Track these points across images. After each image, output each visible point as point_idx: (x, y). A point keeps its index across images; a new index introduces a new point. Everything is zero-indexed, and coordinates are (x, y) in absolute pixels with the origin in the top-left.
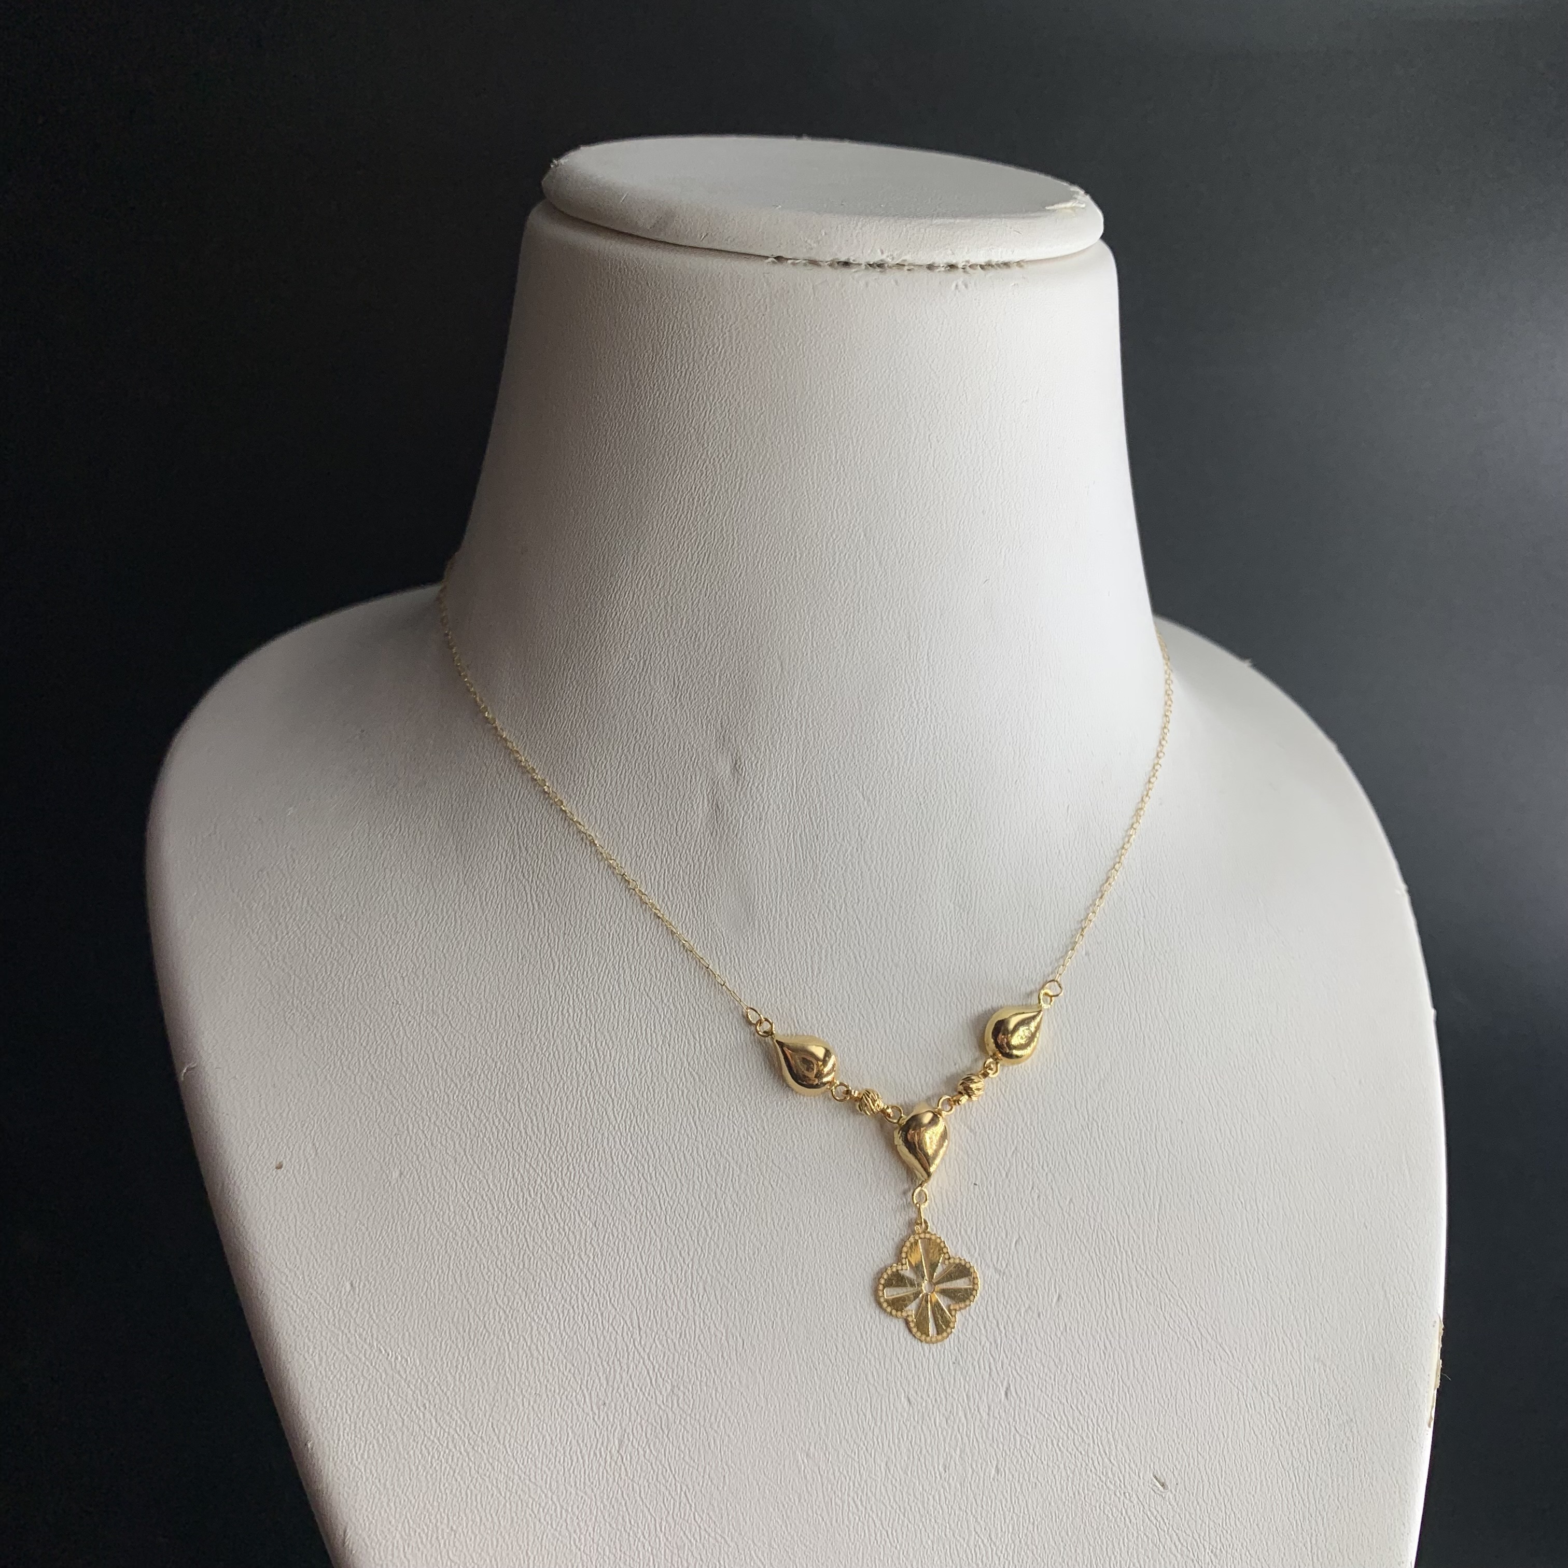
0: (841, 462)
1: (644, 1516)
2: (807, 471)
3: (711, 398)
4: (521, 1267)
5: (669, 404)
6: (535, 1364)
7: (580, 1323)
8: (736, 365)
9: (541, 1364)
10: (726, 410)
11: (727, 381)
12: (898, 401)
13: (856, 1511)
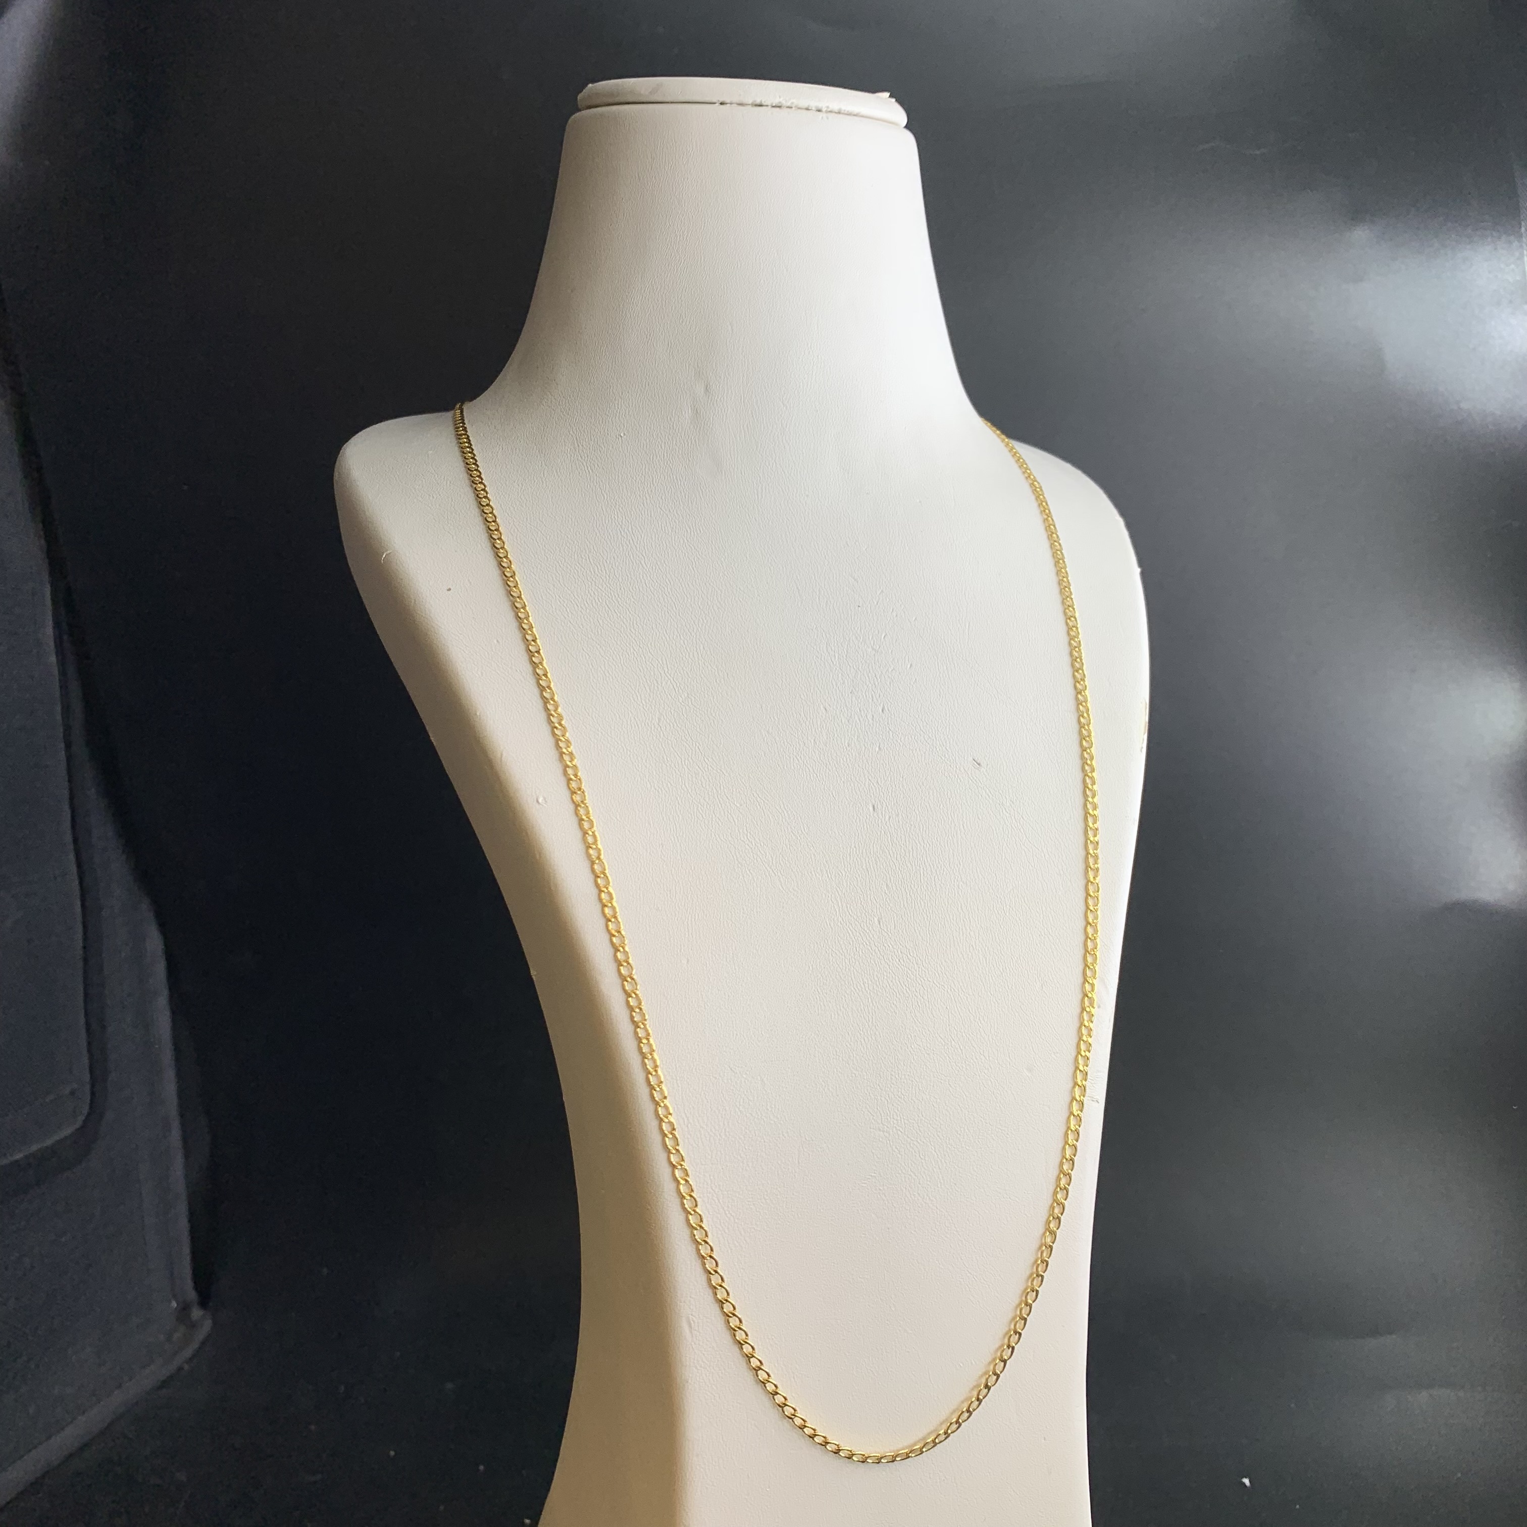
1: (675, 756)
4: (596, 633)
6: (608, 679)
7: (632, 661)
9: (611, 680)
13: (797, 762)
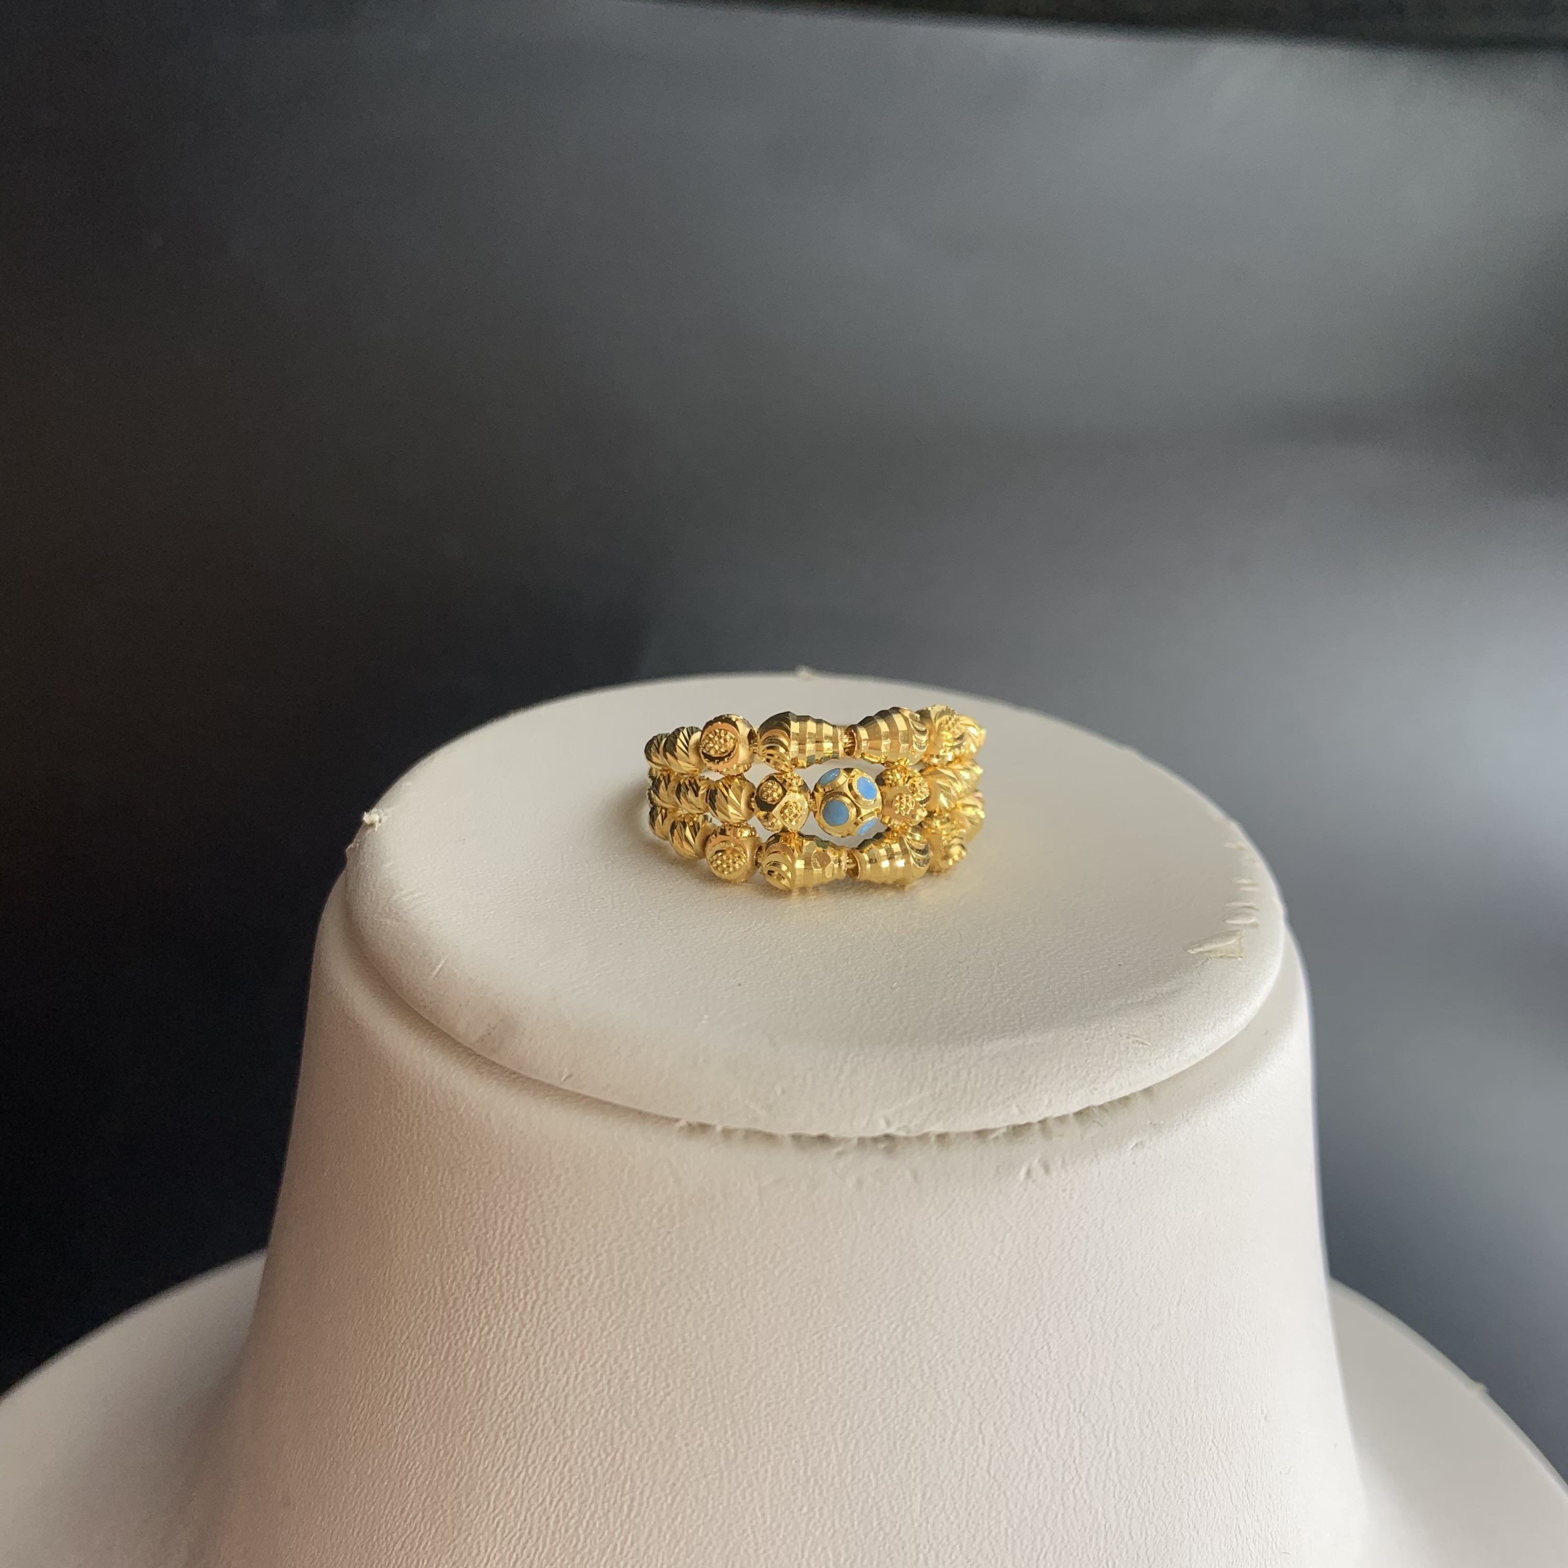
0: (816, 1481)
2: (751, 1494)
3: (577, 1357)
5: (505, 1351)
8: (621, 1309)
10: (605, 1381)
11: (606, 1333)
12: (922, 1376)
